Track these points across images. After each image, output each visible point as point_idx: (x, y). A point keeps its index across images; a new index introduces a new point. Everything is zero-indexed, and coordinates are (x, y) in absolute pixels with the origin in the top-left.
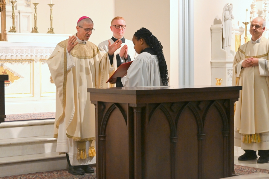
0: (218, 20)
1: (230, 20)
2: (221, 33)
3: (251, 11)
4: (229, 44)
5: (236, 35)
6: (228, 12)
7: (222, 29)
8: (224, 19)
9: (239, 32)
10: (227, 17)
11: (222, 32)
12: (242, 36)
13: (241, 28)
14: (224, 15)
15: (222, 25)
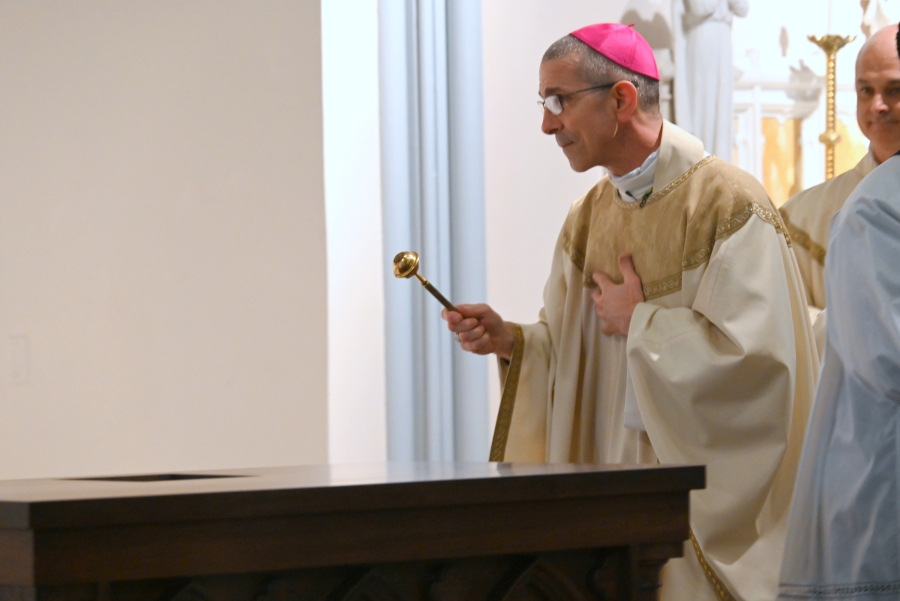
0: (646, 24)
1: (723, 20)
2: (667, 106)
8: (684, 18)
9: (790, 96)
10: (700, 5)
12: (806, 126)
13: (803, 72)
15: (672, 53)
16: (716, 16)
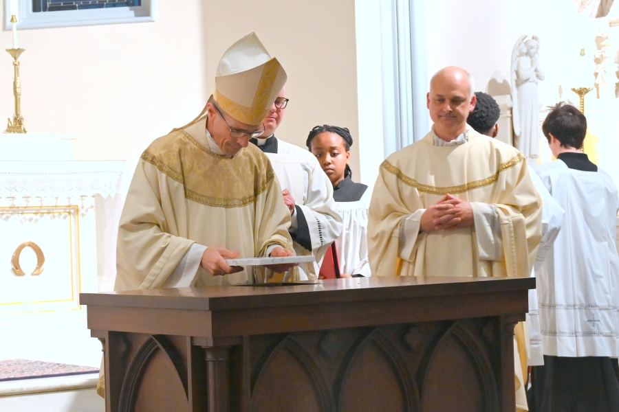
0: (500, 84)
1: (534, 81)
2: (509, 119)
3: (598, 57)
4: (533, 153)
6: (525, 61)
7: (511, 109)
8: (517, 81)
10: (524, 75)
11: (512, 118)
14: (515, 67)
15: (511, 97)
16: (530, 80)
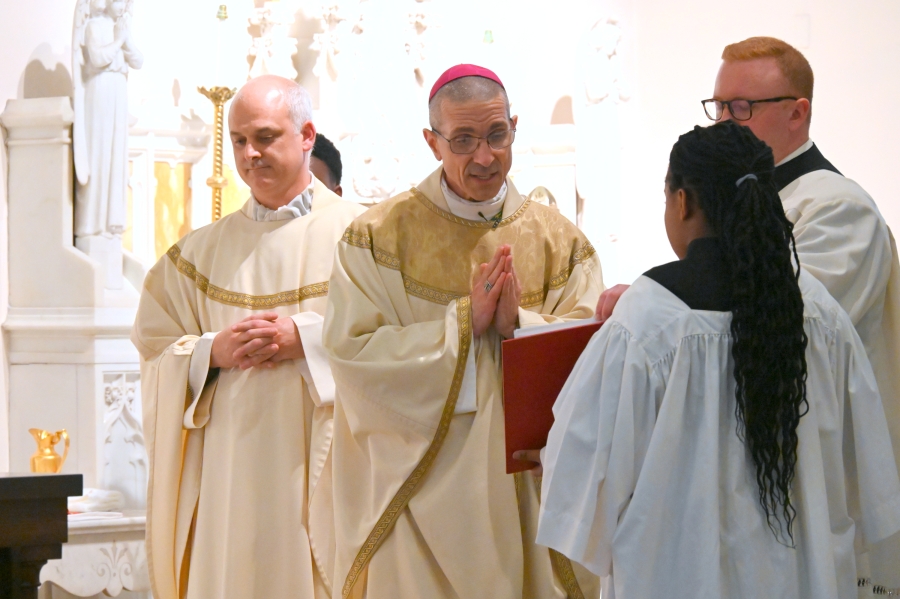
0: (50, 72)
1: (119, 71)
2: (66, 149)
3: (255, 21)
4: (113, 222)
5: (160, 167)
6: (102, 27)
7: (71, 128)
8: (83, 69)
9: (182, 143)
10: (99, 55)
11: (72, 146)
12: (195, 169)
13: (194, 120)
14: (80, 39)
15: (72, 100)
16: (112, 67)
